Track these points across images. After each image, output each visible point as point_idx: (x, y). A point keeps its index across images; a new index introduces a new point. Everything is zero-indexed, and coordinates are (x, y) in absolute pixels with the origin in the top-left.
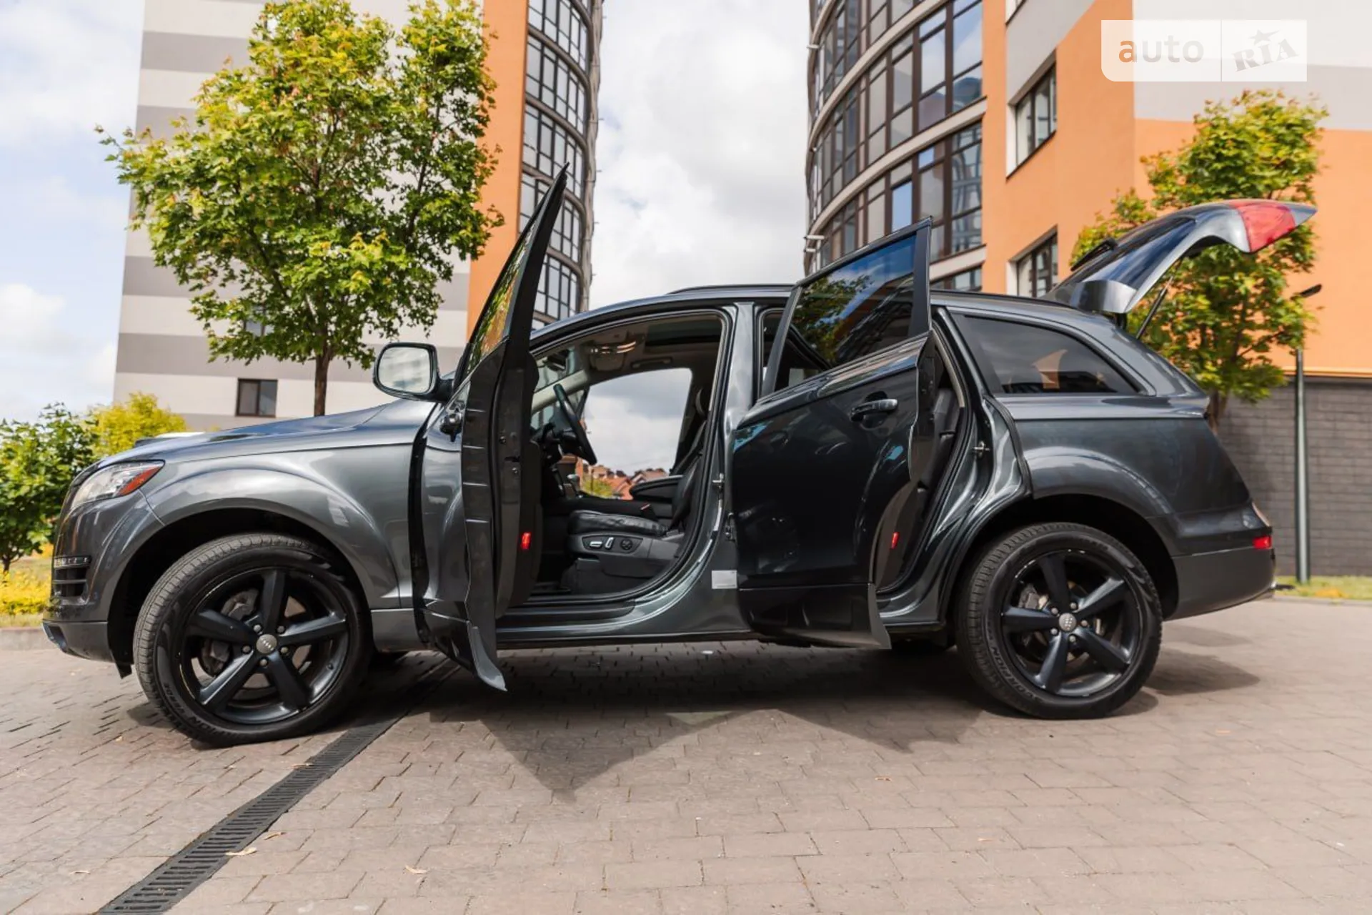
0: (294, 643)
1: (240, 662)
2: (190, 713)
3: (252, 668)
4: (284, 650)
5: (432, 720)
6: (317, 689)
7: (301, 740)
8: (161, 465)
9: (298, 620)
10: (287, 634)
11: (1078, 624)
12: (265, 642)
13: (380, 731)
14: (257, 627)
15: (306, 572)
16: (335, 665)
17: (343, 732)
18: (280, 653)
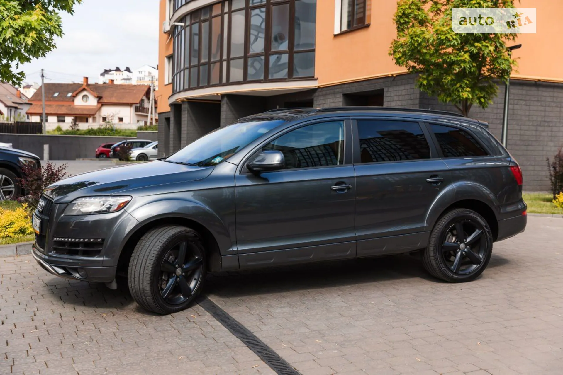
0: (187, 271)
1: (172, 280)
6: (192, 288)
8: (131, 198)
10: (185, 267)
11: (466, 247)
12: (179, 271)
14: (176, 266)
15: (192, 241)
16: (197, 278)
18: (182, 275)
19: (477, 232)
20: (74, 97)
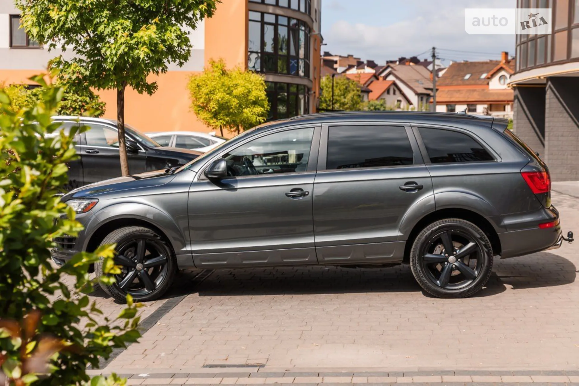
0: (148, 267)
1: (131, 274)
2: (117, 291)
3: (135, 276)
4: (145, 269)
5: (200, 295)
6: (158, 283)
7: (154, 302)
8: (97, 201)
9: (149, 258)
10: (146, 263)
11: (457, 260)
12: (139, 266)
13: (181, 300)
14: (136, 261)
15: (152, 240)
16: (163, 275)
17: (167, 300)
18: (144, 270)
19: (471, 244)
20: (489, 79)
